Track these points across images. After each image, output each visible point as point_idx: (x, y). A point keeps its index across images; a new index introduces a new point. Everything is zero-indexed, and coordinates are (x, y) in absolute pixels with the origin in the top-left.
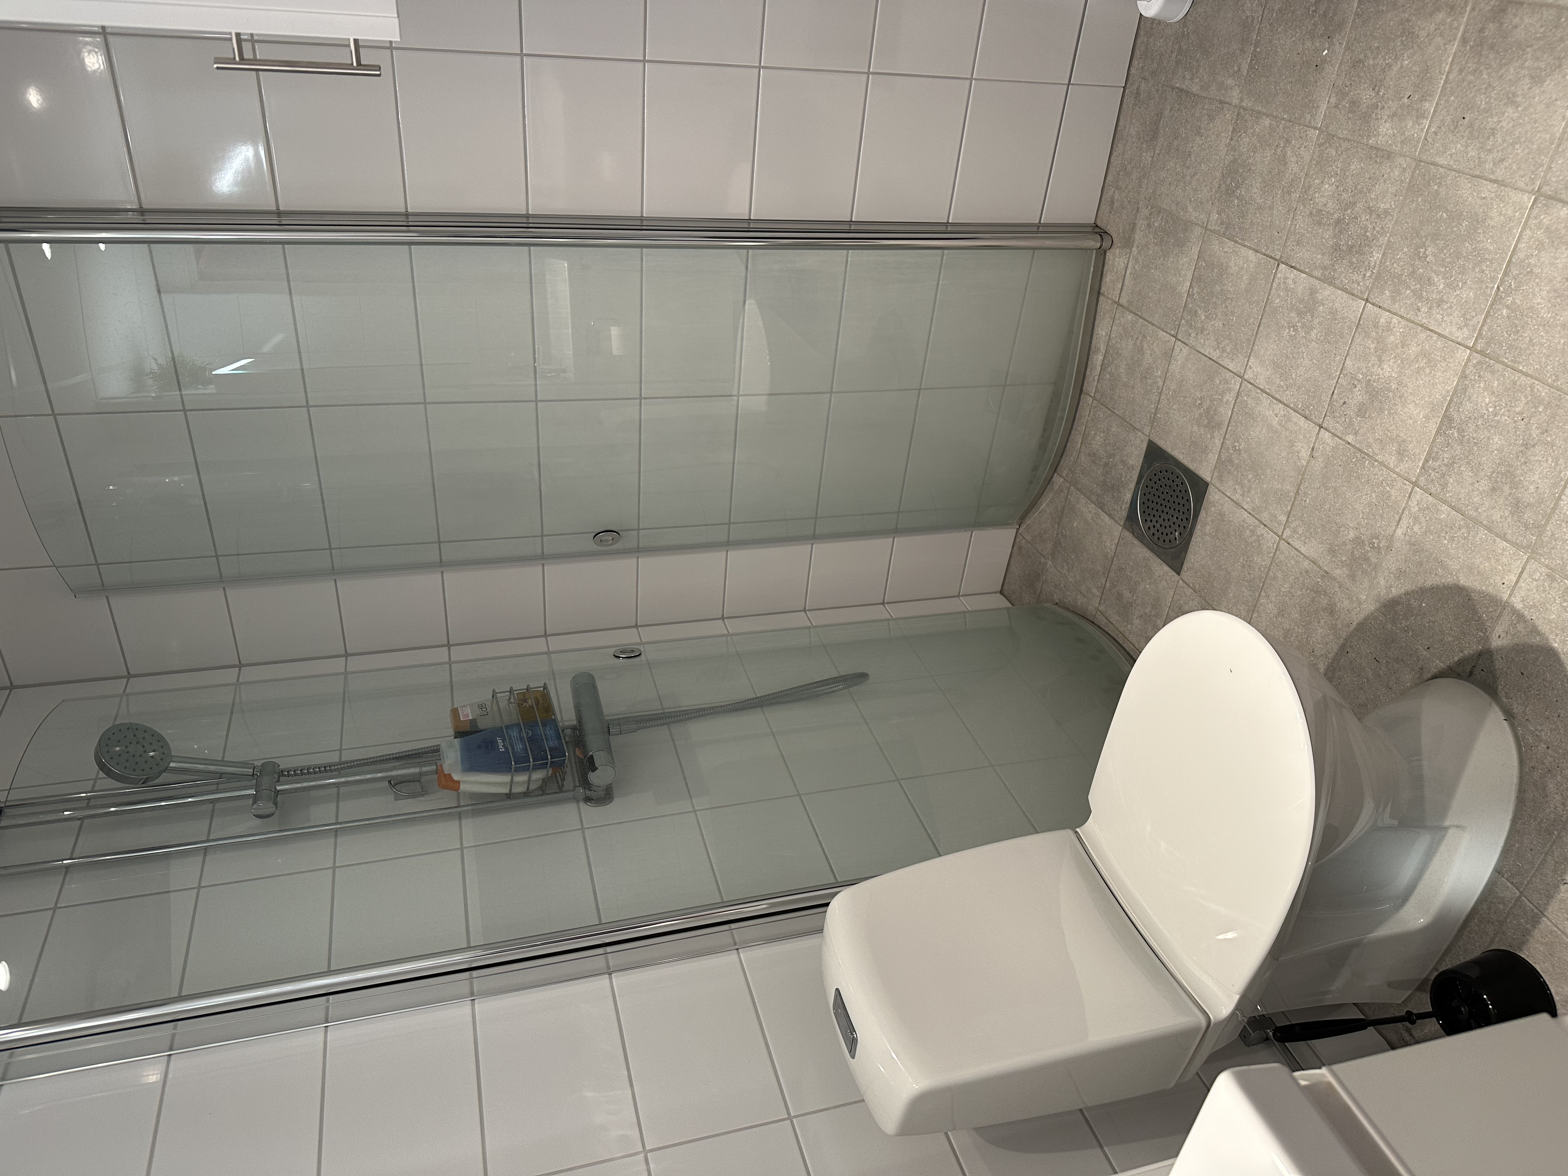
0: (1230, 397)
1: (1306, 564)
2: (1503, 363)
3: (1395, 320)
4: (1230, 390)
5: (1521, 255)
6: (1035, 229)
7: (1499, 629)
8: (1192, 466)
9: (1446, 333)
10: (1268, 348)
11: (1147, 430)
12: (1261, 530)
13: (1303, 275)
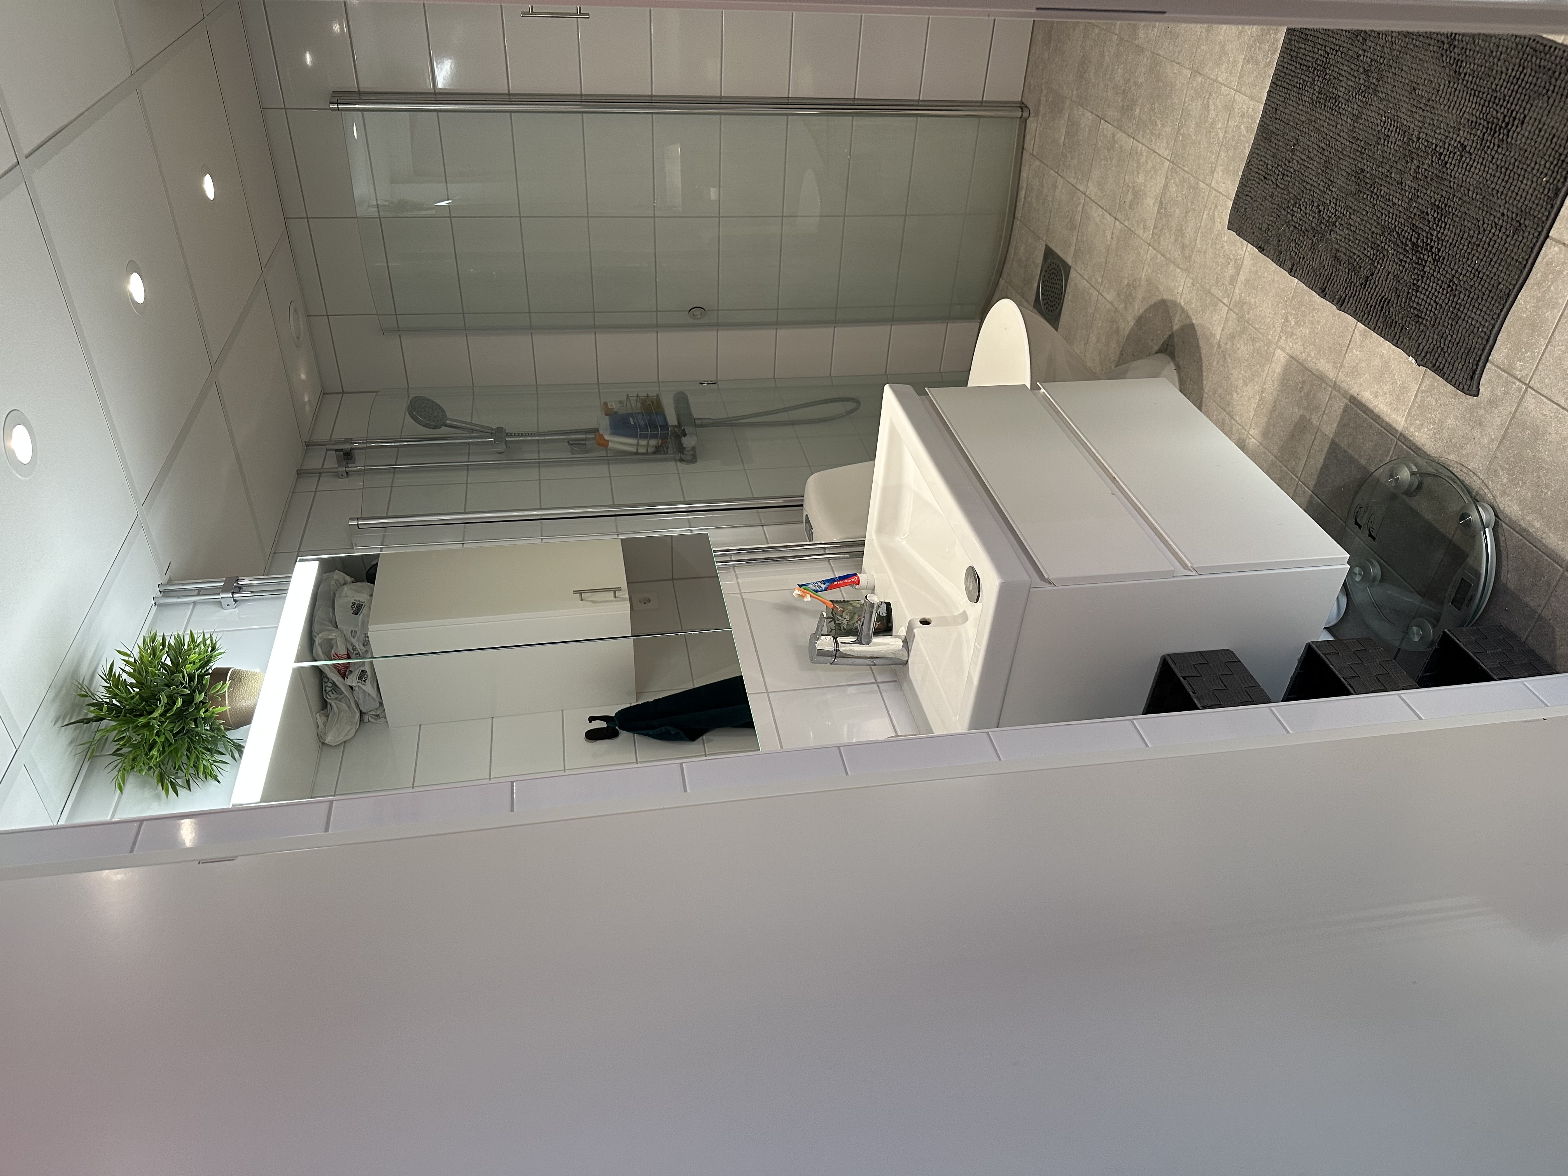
0: (1080, 209)
1: (1109, 306)
2: (1180, 167)
3: (1144, 148)
4: (1080, 203)
5: (1186, 105)
6: (980, 104)
7: (1176, 320)
8: (1064, 258)
9: (1160, 153)
10: (1096, 174)
11: (1044, 239)
12: (1092, 290)
13: (1110, 126)
